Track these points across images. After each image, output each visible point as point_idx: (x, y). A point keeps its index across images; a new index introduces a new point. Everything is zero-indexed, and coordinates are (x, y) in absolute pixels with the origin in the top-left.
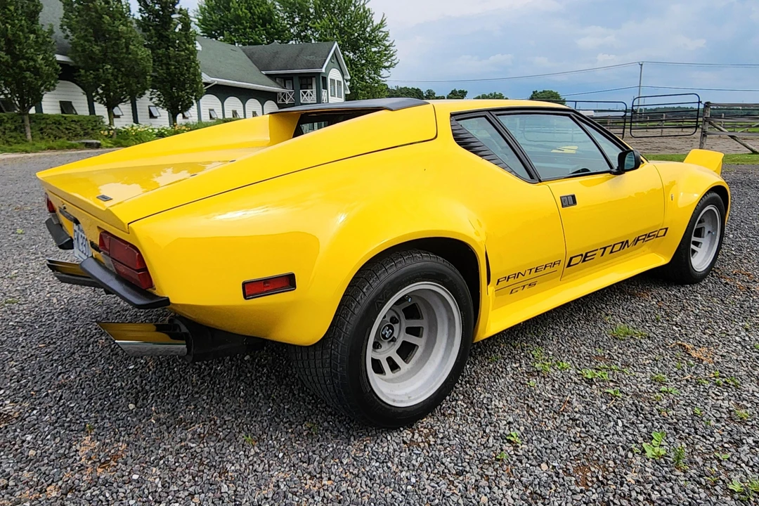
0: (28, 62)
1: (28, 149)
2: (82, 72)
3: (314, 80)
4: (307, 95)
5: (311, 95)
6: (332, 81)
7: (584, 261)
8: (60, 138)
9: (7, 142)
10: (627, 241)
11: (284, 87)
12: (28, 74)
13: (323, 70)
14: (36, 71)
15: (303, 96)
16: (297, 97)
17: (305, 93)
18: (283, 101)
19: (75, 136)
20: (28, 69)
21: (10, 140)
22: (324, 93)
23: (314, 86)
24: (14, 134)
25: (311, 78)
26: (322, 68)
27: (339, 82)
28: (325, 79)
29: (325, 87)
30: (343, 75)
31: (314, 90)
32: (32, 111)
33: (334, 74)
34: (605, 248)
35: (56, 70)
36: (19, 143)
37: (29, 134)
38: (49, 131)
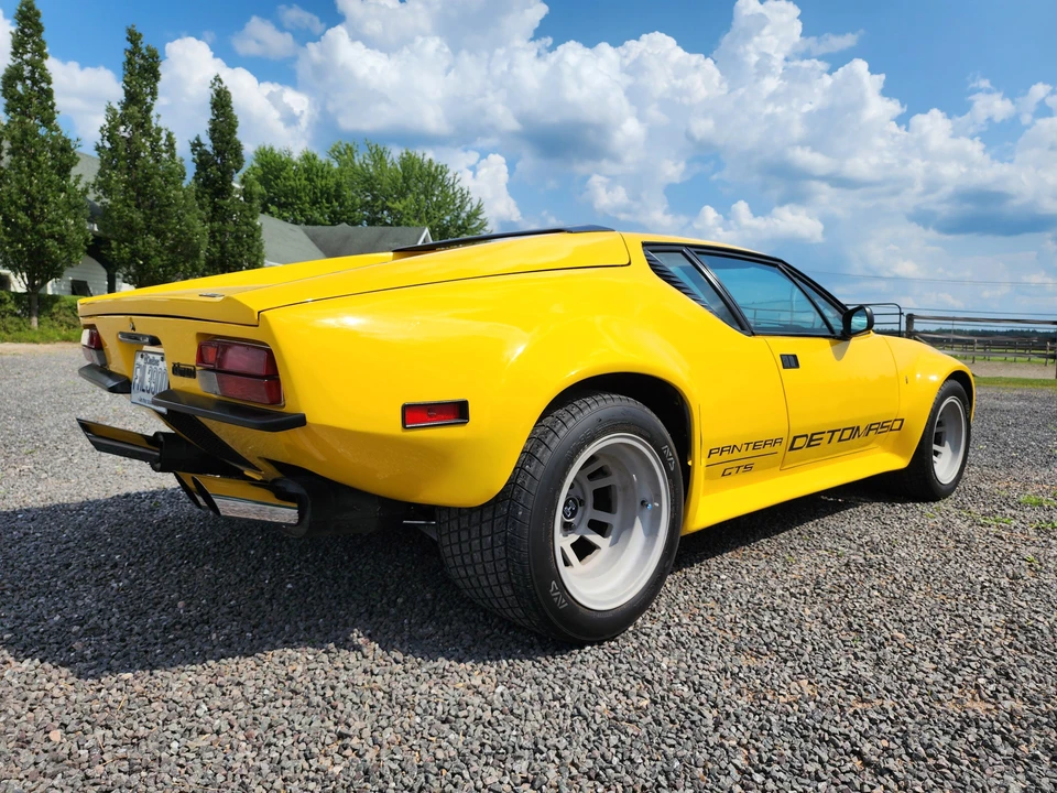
0: (52, 227)
2: (114, 244)
7: (809, 446)
9: (6, 328)
10: (858, 428)
12: (50, 243)
14: (61, 239)
20: (52, 236)
21: (9, 326)
24: (16, 320)
34: (833, 432)
35: (87, 240)
36: (20, 330)
37: (35, 319)
38: (61, 318)
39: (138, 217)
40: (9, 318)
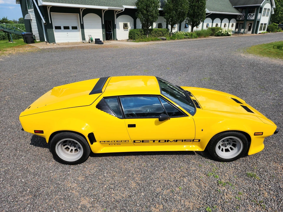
0: (151, 13)
1: (146, 40)
2: (166, 14)
3: (256, 9)
4: (251, 16)
5: (252, 16)
6: (265, 9)
8: (156, 36)
9: (142, 38)
11: (242, 13)
13: (261, 5)
14: (152, 16)
15: (249, 16)
16: (246, 17)
17: (250, 15)
18: (239, 18)
19: (160, 36)
20: (150, 15)
22: (259, 15)
23: (255, 12)
24: (144, 36)
25: (255, 8)
26: (261, 4)
27: (269, 9)
28: (261, 8)
29: (261, 12)
30: (272, 5)
31: (255, 14)
32: (150, 28)
33: (268, 6)
36: (144, 38)
37: (148, 35)
38: (153, 34)
39: (171, 6)
40: (143, 35)
